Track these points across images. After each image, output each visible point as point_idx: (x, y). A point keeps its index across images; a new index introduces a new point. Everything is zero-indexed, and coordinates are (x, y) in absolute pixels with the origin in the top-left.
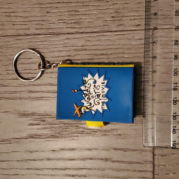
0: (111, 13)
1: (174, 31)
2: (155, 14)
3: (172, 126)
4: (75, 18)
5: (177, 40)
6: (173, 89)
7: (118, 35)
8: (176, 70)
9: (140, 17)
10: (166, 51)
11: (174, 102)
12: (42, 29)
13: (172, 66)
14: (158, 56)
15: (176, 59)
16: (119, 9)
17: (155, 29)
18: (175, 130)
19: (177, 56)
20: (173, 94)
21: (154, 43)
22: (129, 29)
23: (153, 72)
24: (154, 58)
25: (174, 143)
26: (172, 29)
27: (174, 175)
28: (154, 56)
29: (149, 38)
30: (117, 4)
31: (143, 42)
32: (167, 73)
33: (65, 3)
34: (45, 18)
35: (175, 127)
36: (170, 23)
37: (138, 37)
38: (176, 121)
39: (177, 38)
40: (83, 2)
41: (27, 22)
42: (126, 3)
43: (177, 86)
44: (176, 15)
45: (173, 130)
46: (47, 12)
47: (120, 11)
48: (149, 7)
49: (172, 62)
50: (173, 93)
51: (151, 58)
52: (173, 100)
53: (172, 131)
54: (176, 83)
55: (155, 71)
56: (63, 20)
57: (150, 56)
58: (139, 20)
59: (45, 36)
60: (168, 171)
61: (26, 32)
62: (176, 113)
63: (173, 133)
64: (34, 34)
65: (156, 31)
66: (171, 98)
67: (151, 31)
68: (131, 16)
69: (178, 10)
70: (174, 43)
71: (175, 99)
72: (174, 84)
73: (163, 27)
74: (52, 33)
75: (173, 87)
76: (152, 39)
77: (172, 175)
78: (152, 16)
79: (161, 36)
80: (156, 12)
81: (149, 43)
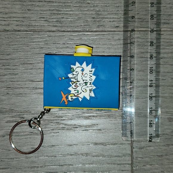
0: (92, 14)
1: (150, 33)
2: (132, 17)
3: (148, 120)
4: (57, 17)
5: (152, 41)
6: (149, 86)
7: (98, 35)
8: (151, 68)
9: (119, 20)
10: (143, 51)
11: (150, 97)
12: (22, 25)
13: (148, 65)
14: (135, 56)
15: (152, 58)
16: (99, 11)
17: (133, 31)
18: (152, 124)
19: (152, 56)
20: (149, 91)
21: (132, 44)
22: (108, 30)
23: (131, 70)
24: (132, 57)
25: (151, 136)
26: (148, 32)
27: (150, 166)
28: (132, 55)
29: (127, 39)
30: (97, 6)
31: (122, 42)
32: (143, 71)
33: (47, 2)
34: (26, 15)
35: (152, 121)
36: (146, 26)
37: (117, 37)
38: (152, 115)
39: (152, 40)
40: (64, 3)
41: (6, 18)
42: (106, 6)
43: (152, 83)
44: (152, 19)
45: (150, 124)
46: (28, 10)
47: (100, 12)
48: (127, 10)
49: (148, 61)
50: (149, 89)
51: (129, 57)
52: (150, 96)
53: (148, 125)
54: (152, 81)
55: (133, 69)
56: (44, 18)
57: (128, 56)
58: (118, 22)
59: (25, 32)
60: (145, 163)
61: (5, 28)
62: (152, 108)
63: (150, 127)
64: (14, 30)
65: (133, 33)
66: (147, 94)
67: (129, 32)
68: (110, 18)
69: (153, 14)
70: (149, 44)
71: (151, 95)
72: (150, 81)
73: (140, 29)
74: (33, 30)
75: (149, 84)
76: (129, 40)
77: (149, 167)
78: (130, 19)
79: (138, 38)
80: (133, 15)
81: (127, 43)
